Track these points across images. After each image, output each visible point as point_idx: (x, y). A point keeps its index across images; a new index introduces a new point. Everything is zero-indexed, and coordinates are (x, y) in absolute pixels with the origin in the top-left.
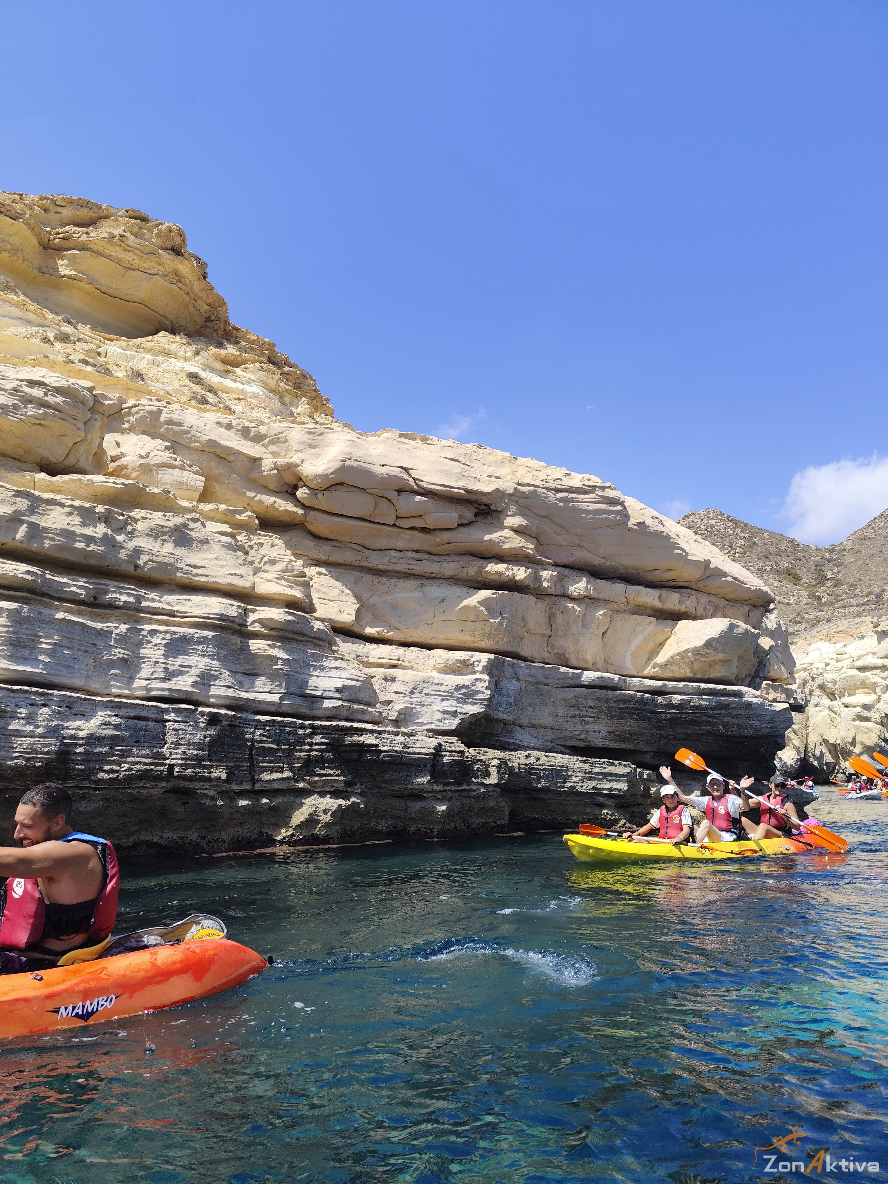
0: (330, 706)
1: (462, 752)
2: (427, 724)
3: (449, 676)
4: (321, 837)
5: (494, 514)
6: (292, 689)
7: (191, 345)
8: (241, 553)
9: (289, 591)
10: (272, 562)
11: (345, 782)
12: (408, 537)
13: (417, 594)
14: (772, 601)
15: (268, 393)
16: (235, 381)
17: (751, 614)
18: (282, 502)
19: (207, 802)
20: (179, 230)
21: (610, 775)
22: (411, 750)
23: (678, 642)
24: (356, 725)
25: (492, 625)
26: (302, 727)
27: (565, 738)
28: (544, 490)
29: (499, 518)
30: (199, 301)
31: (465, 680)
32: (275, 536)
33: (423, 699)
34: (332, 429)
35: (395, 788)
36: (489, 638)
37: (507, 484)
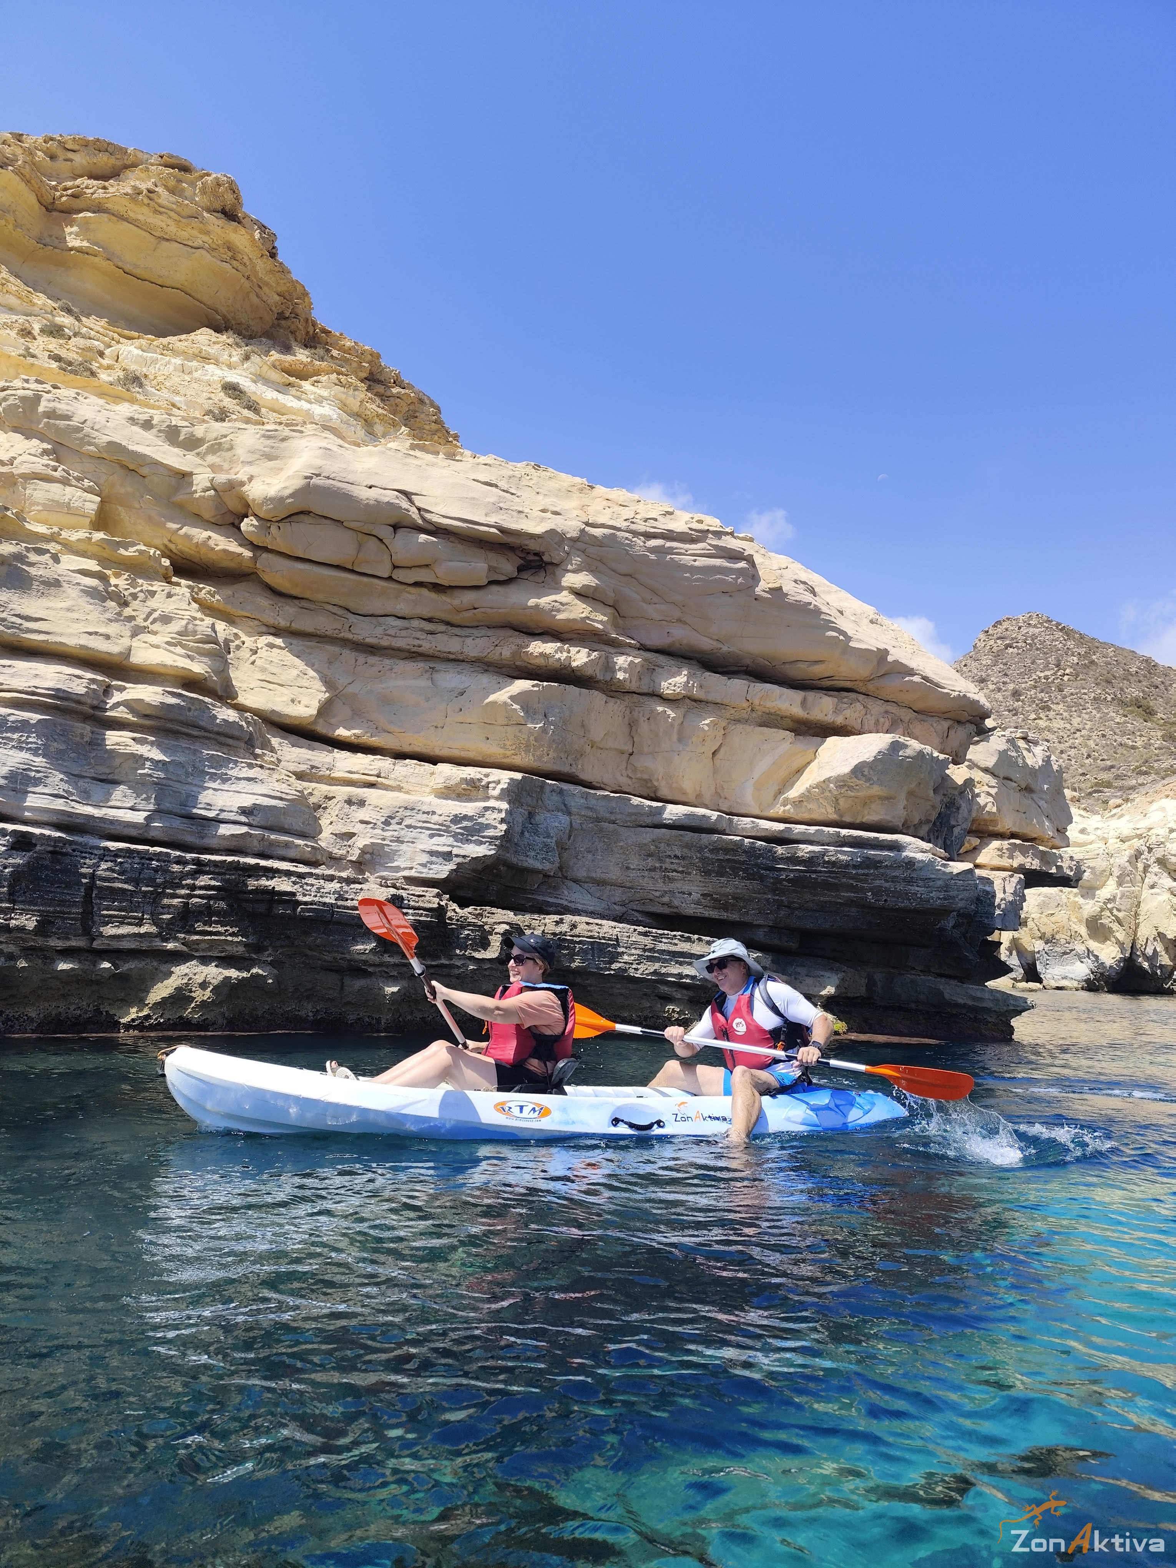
0: (228, 833)
1: (440, 911)
2: (405, 869)
3: (450, 801)
4: (194, 1021)
5: (549, 567)
6: (167, 805)
7: (239, 347)
8: (113, 604)
9: (183, 663)
10: (166, 619)
11: (246, 945)
12: (413, 597)
13: (424, 683)
14: (986, 715)
15: (345, 417)
16: (299, 399)
17: (952, 733)
18: (222, 538)
19: (2, 962)
20: (231, 183)
21: (682, 954)
22: (349, 903)
23: (820, 768)
24: (263, 863)
25: (531, 732)
26: (180, 861)
27: (643, 901)
28: (627, 535)
29: (554, 574)
30: (265, 289)
31: (469, 808)
32: (208, 588)
33: (403, 832)
34: (301, 432)
35: (328, 957)
36: (527, 751)
37: (570, 523)
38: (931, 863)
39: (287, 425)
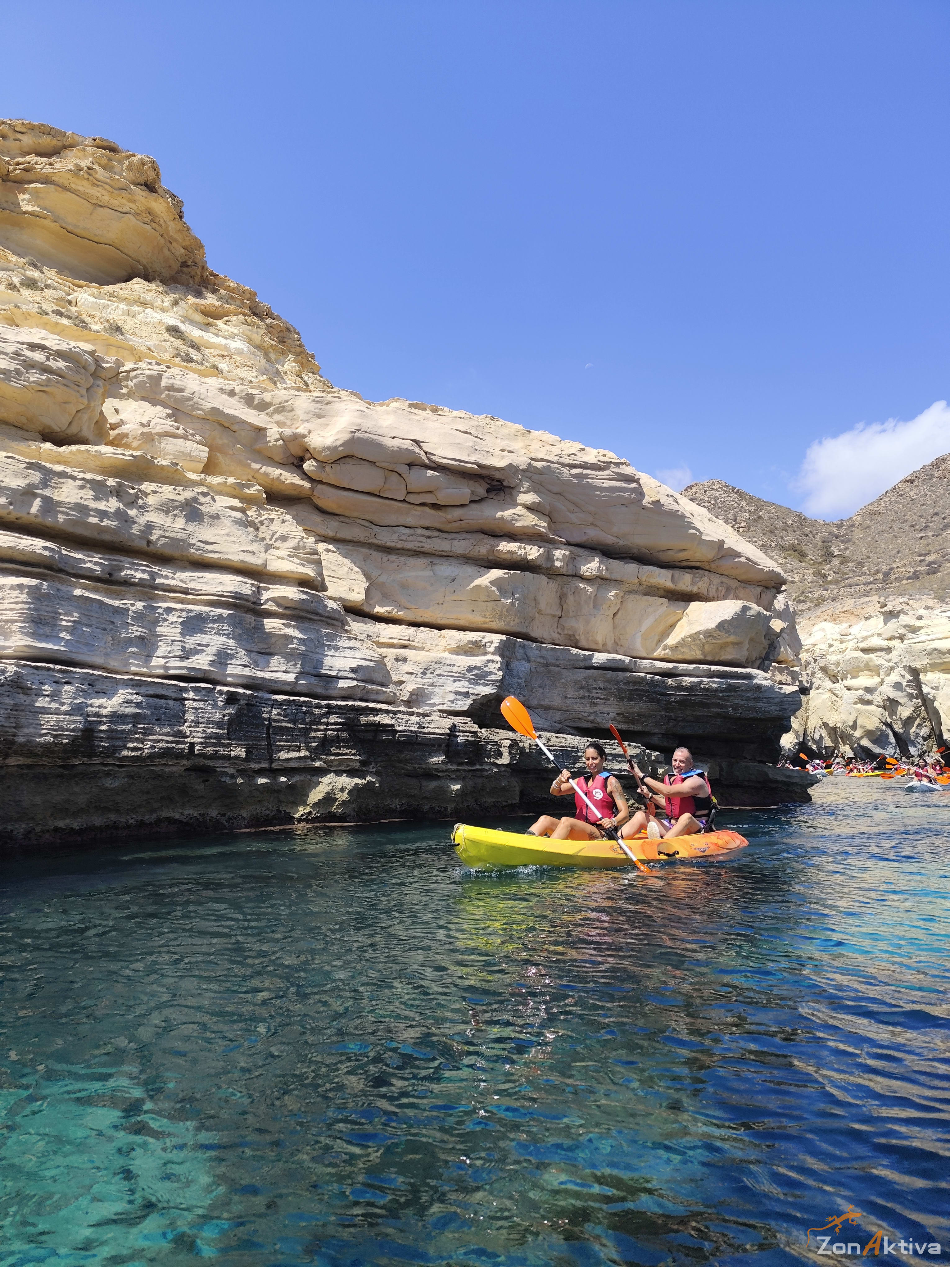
0: (346, 686)
1: (475, 733)
2: (440, 704)
3: (460, 657)
4: (338, 814)
5: (507, 490)
6: (307, 669)
7: (168, 294)
8: (252, 529)
9: (302, 569)
10: (284, 538)
11: (360, 761)
12: (418, 513)
13: (428, 573)
14: (784, 582)
15: (253, 349)
16: (217, 335)
17: (763, 595)
18: (289, 474)
19: (228, 780)
20: (153, 163)
21: (620, 755)
22: (426, 730)
23: (690, 623)
24: (371, 705)
25: (504, 605)
26: (318, 706)
27: (573, 720)
28: (558, 466)
29: (511, 494)
30: (174, 244)
31: (477, 661)
32: (281, 510)
33: (435, 679)
34: (340, 398)
35: (410, 767)
36: (500, 619)
37: (521, 459)
38: (772, 687)
39: (328, 393)
